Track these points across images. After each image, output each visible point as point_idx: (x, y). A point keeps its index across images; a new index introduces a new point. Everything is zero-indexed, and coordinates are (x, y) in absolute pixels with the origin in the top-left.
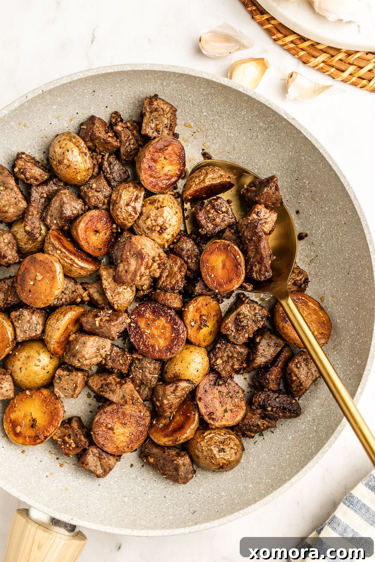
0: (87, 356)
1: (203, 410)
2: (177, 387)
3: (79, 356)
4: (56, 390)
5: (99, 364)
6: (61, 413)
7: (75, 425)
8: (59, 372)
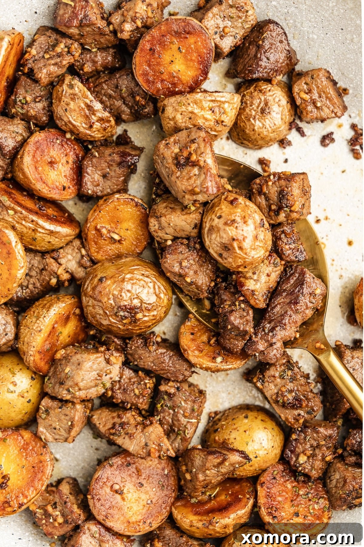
0: (81, 384)
1: (262, 501)
2: (224, 460)
3: (69, 383)
4: (41, 429)
5: (102, 397)
6: (48, 471)
7: (65, 488)
8: (46, 402)
